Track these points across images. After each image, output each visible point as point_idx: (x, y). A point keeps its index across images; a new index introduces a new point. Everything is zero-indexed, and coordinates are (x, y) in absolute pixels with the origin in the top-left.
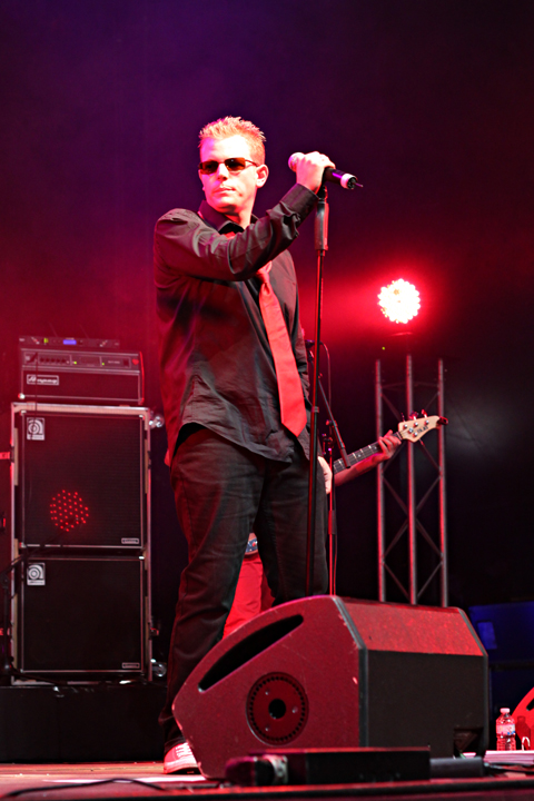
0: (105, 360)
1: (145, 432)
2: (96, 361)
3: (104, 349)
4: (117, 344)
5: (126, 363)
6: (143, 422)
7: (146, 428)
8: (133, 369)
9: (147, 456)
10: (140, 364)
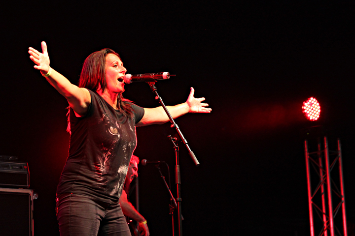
0: (12, 166)
1: (31, 201)
2: (8, 166)
3: (11, 161)
4: (17, 158)
5: (21, 168)
6: (30, 196)
7: (32, 200)
8: (24, 171)
9: (32, 212)
10: (27, 168)
